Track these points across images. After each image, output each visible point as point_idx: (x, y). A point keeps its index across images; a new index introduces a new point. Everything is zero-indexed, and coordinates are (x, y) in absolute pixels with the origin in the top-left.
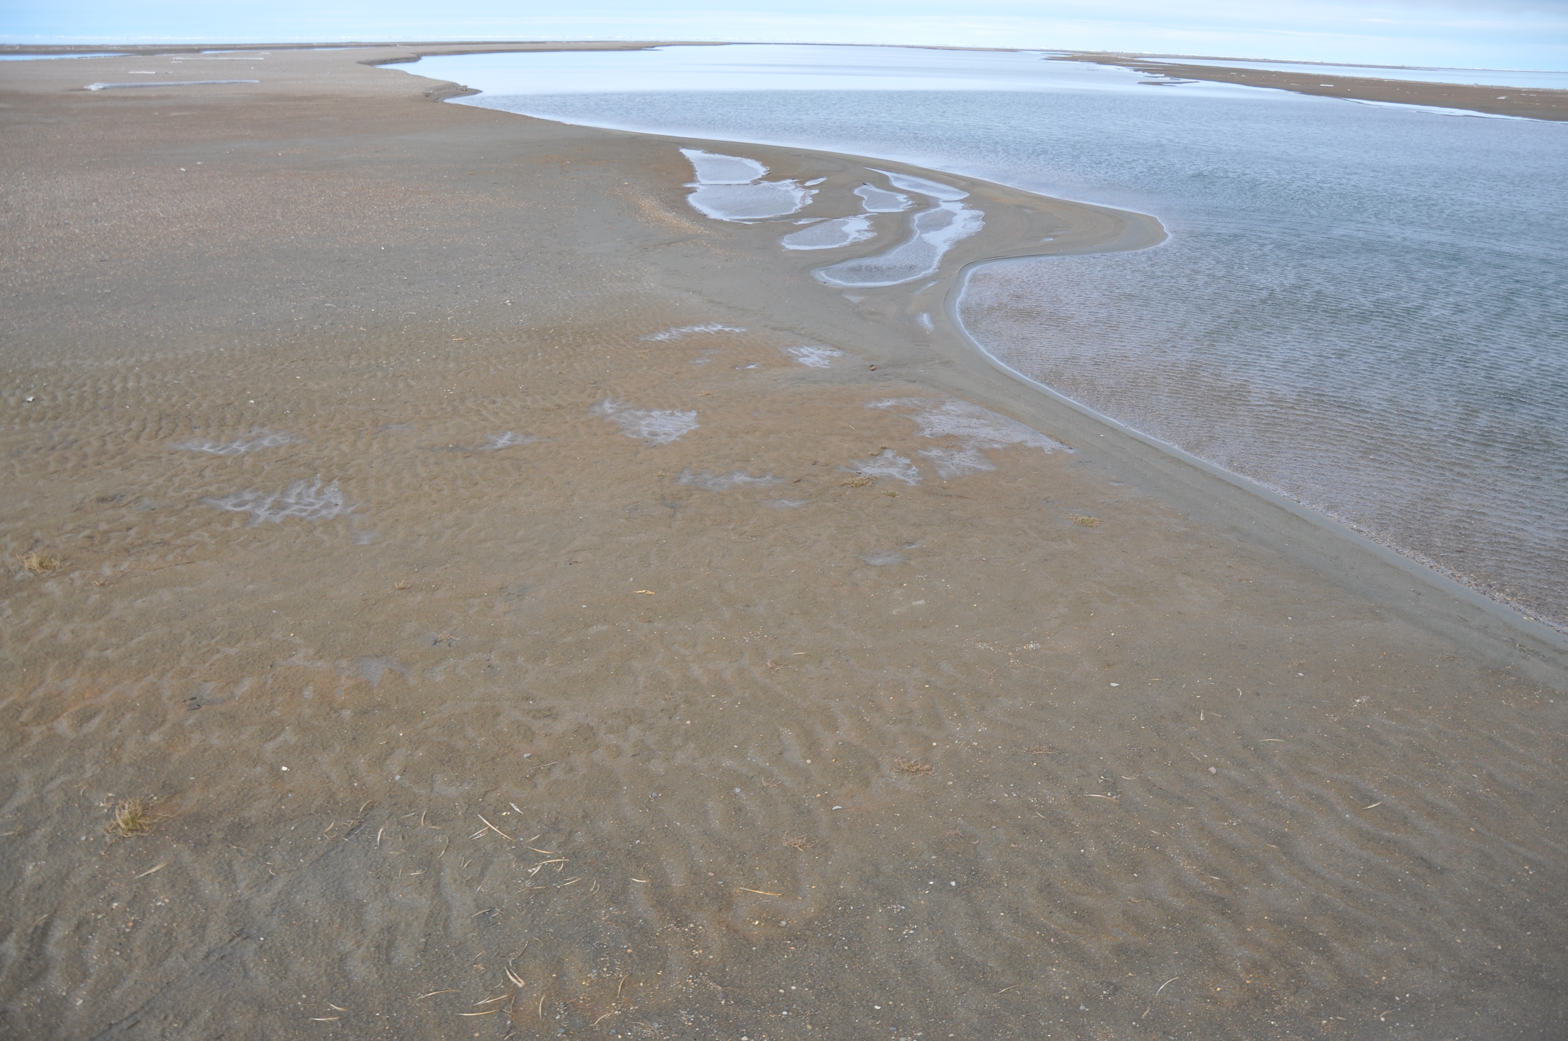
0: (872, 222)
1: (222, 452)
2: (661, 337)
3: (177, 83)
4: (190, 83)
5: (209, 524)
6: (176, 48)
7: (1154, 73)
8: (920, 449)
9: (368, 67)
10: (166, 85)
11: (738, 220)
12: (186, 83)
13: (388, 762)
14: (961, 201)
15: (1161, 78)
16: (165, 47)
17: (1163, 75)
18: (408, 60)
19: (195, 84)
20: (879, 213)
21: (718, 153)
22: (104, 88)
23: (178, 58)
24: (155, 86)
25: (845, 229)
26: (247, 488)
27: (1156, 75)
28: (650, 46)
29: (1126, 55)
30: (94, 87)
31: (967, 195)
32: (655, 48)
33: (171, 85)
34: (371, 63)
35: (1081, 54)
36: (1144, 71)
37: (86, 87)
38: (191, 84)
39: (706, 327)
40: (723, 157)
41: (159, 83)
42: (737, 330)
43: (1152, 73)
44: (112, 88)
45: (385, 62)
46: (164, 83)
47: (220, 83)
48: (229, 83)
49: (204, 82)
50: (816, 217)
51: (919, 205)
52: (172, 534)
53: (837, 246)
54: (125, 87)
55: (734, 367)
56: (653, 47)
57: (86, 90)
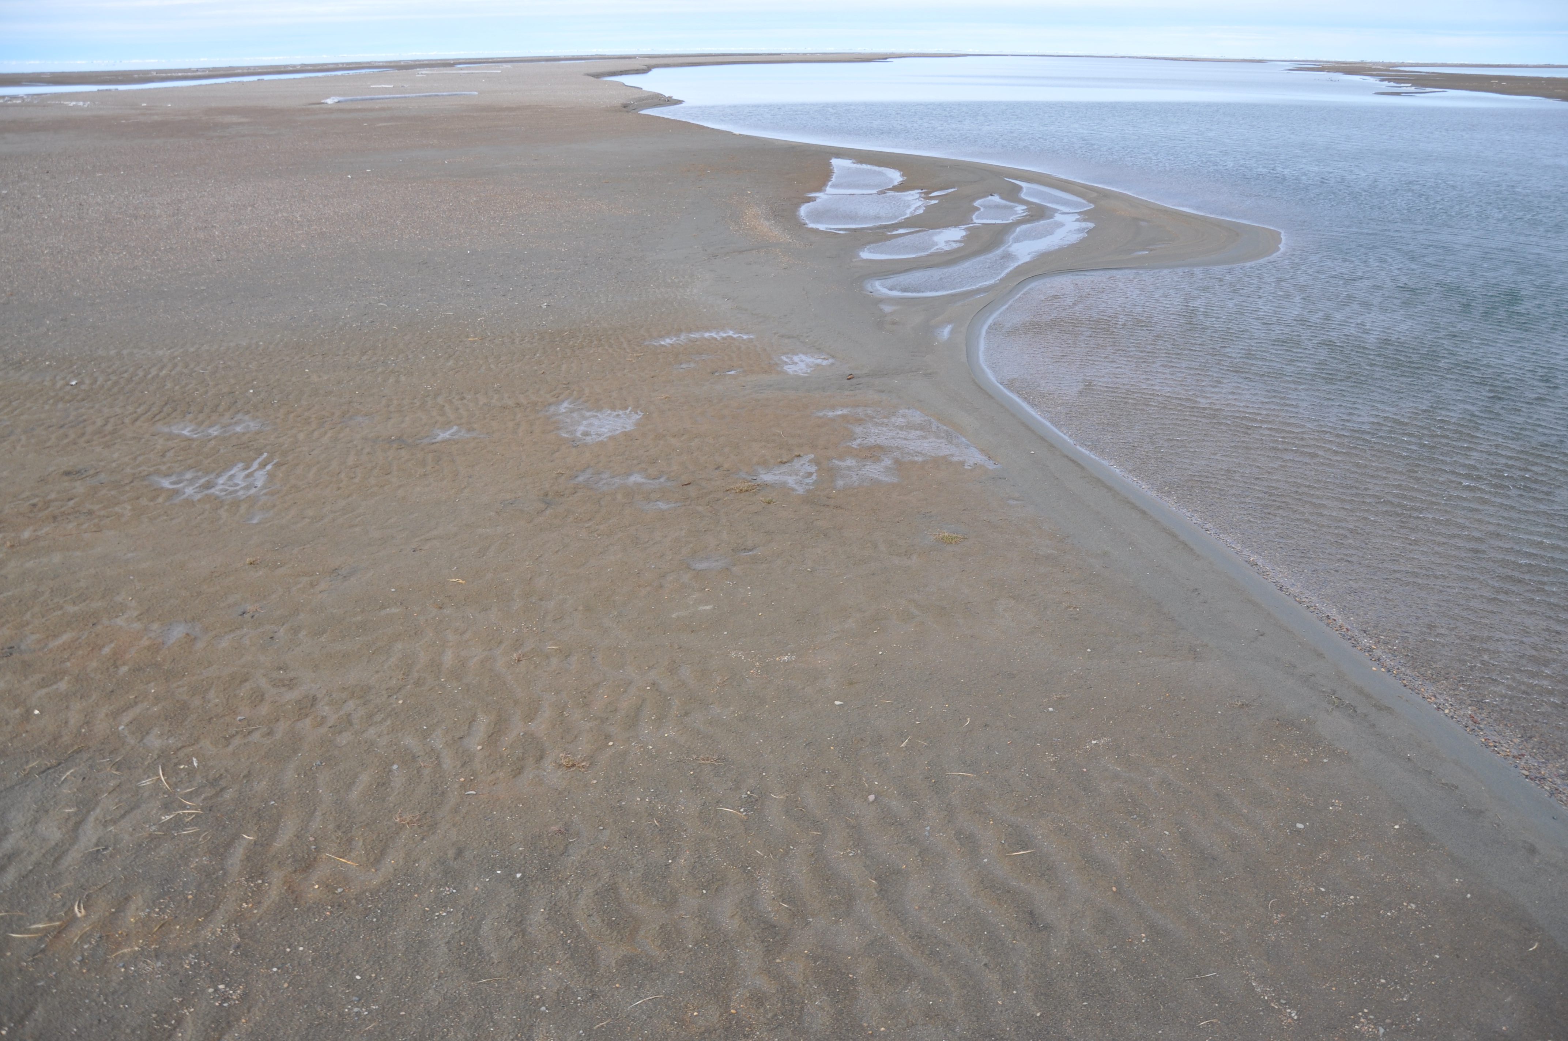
0: (968, 233)
1: (195, 436)
2: (668, 341)
3: (403, 95)
4: (414, 95)
5: (138, 498)
6: (433, 62)
7: (1400, 83)
8: (835, 458)
9: (592, 79)
10: (393, 98)
11: (834, 229)
12: (411, 95)
13: (125, 714)
14: (1079, 213)
15: (1407, 87)
16: (425, 62)
17: (1410, 85)
18: (637, 72)
19: (419, 96)
20: (983, 224)
21: (866, 163)
22: (339, 102)
23: (424, 72)
24: (383, 99)
25: (936, 238)
26: (192, 468)
27: (1402, 85)
28: (883, 58)
29: (1383, 64)
30: (330, 101)
31: (1092, 206)
32: (888, 60)
33: (397, 98)
34: (598, 76)
35: (1334, 64)
36: (1389, 81)
37: (323, 101)
38: (416, 96)
39: (718, 333)
40: (869, 167)
41: (388, 96)
42: (745, 337)
43: (1398, 83)
44: (346, 101)
45: (614, 74)
46: (391, 96)
47: (442, 95)
48: (450, 95)
49: (427, 94)
50: (917, 227)
51: (1032, 216)
52: (102, 505)
53: (914, 256)
54: (357, 100)
55: (713, 373)
56: (886, 59)
57: (323, 103)
